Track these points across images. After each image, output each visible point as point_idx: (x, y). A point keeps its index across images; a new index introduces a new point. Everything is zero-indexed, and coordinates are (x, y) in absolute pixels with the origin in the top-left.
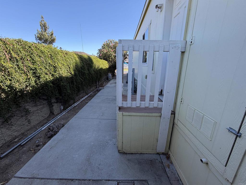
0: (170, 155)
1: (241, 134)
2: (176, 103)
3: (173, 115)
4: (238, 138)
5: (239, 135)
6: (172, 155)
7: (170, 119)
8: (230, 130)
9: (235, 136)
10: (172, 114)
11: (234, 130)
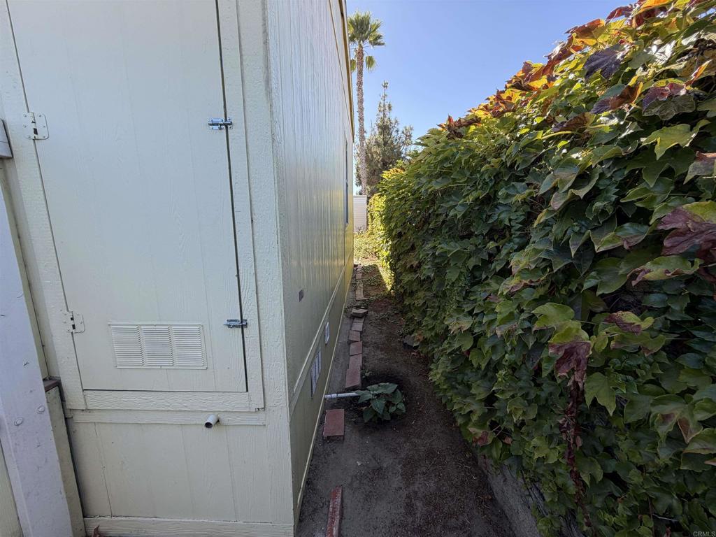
0: (101, 529)
1: (246, 320)
2: (43, 346)
3: (54, 391)
4: (245, 329)
5: (244, 323)
6: (108, 518)
7: (47, 411)
8: (231, 325)
9: (240, 329)
10: (47, 389)
11: (236, 321)
